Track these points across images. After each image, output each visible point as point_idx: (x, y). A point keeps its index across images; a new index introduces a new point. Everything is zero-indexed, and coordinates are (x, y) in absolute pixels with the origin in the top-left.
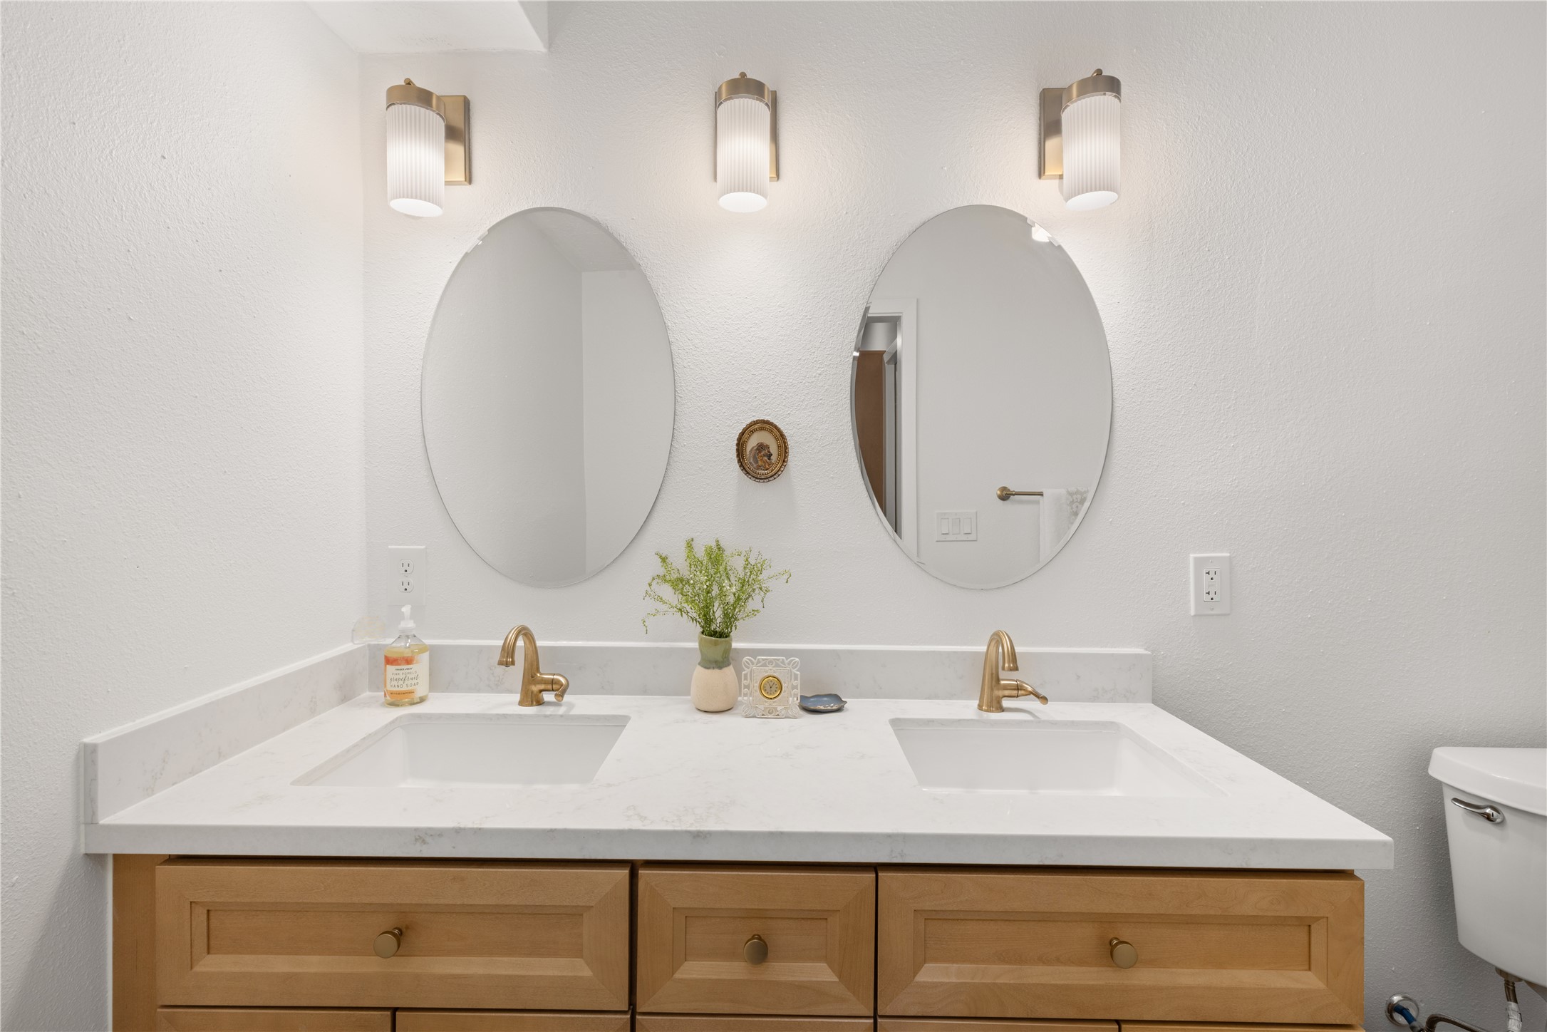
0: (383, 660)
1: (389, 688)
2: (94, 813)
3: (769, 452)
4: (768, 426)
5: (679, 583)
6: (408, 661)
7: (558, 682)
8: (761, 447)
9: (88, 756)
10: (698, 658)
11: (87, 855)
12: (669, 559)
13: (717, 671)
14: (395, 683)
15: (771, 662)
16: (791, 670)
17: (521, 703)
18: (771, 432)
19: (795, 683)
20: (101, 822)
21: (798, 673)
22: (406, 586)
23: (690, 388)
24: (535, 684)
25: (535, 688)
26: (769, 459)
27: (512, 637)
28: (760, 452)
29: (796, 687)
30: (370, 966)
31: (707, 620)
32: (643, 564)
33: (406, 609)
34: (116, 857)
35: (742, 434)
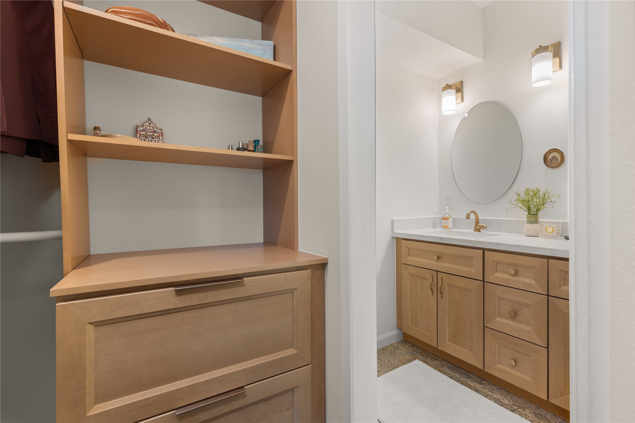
0: (442, 219)
1: (443, 225)
2: (393, 230)
3: (557, 158)
4: (556, 150)
5: (523, 202)
6: (447, 219)
7: (484, 226)
8: (554, 157)
9: (393, 221)
10: (527, 222)
11: (393, 237)
12: (521, 195)
13: (531, 225)
14: (444, 224)
15: (550, 222)
16: (558, 225)
17: (474, 231)
18: (557, 152)
19: (559, 229)
20: (395, 232)
21: (561, 226)
22: (448, 203)
23: (528, 143)
24: (478, 226)
25: (478, 228)
26: (557, 161)
27: (469, 212)
28: (553, 159)
29: (560, 230)
30: (433, 262)
31: (529, 209)
32: (512, 196)
33: (447, 208)
34: (396, 237)
35: (546, 154)
